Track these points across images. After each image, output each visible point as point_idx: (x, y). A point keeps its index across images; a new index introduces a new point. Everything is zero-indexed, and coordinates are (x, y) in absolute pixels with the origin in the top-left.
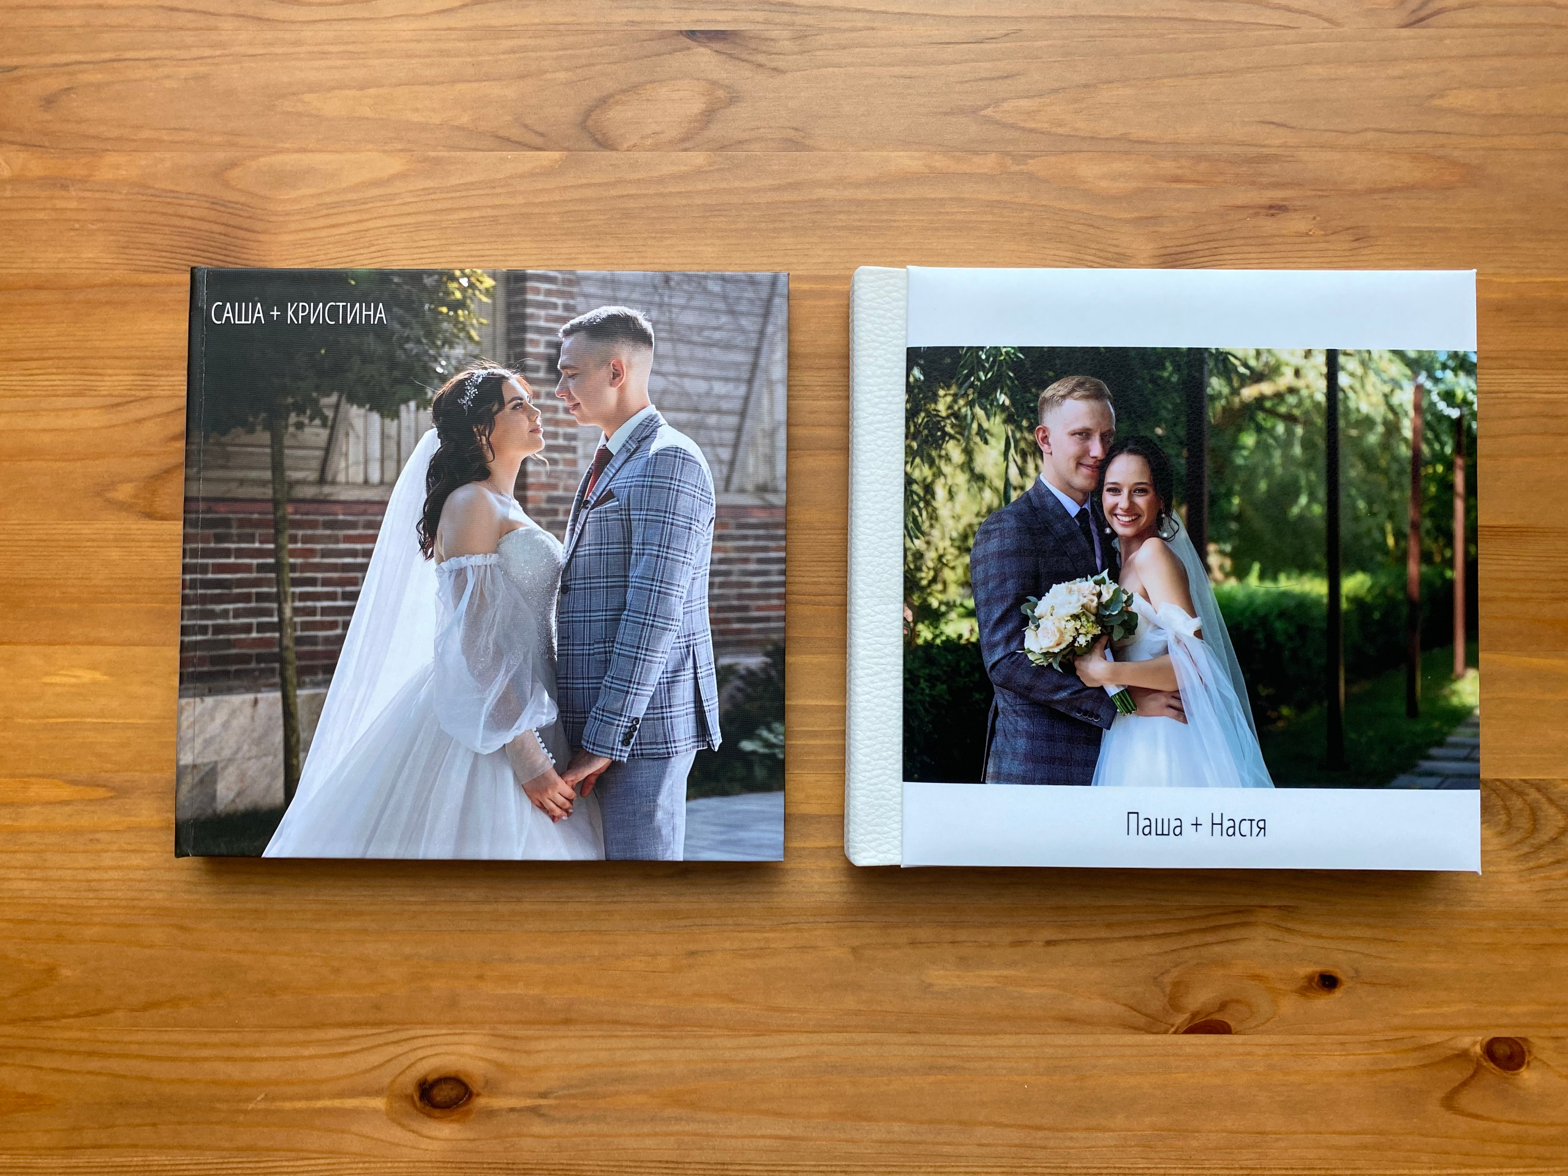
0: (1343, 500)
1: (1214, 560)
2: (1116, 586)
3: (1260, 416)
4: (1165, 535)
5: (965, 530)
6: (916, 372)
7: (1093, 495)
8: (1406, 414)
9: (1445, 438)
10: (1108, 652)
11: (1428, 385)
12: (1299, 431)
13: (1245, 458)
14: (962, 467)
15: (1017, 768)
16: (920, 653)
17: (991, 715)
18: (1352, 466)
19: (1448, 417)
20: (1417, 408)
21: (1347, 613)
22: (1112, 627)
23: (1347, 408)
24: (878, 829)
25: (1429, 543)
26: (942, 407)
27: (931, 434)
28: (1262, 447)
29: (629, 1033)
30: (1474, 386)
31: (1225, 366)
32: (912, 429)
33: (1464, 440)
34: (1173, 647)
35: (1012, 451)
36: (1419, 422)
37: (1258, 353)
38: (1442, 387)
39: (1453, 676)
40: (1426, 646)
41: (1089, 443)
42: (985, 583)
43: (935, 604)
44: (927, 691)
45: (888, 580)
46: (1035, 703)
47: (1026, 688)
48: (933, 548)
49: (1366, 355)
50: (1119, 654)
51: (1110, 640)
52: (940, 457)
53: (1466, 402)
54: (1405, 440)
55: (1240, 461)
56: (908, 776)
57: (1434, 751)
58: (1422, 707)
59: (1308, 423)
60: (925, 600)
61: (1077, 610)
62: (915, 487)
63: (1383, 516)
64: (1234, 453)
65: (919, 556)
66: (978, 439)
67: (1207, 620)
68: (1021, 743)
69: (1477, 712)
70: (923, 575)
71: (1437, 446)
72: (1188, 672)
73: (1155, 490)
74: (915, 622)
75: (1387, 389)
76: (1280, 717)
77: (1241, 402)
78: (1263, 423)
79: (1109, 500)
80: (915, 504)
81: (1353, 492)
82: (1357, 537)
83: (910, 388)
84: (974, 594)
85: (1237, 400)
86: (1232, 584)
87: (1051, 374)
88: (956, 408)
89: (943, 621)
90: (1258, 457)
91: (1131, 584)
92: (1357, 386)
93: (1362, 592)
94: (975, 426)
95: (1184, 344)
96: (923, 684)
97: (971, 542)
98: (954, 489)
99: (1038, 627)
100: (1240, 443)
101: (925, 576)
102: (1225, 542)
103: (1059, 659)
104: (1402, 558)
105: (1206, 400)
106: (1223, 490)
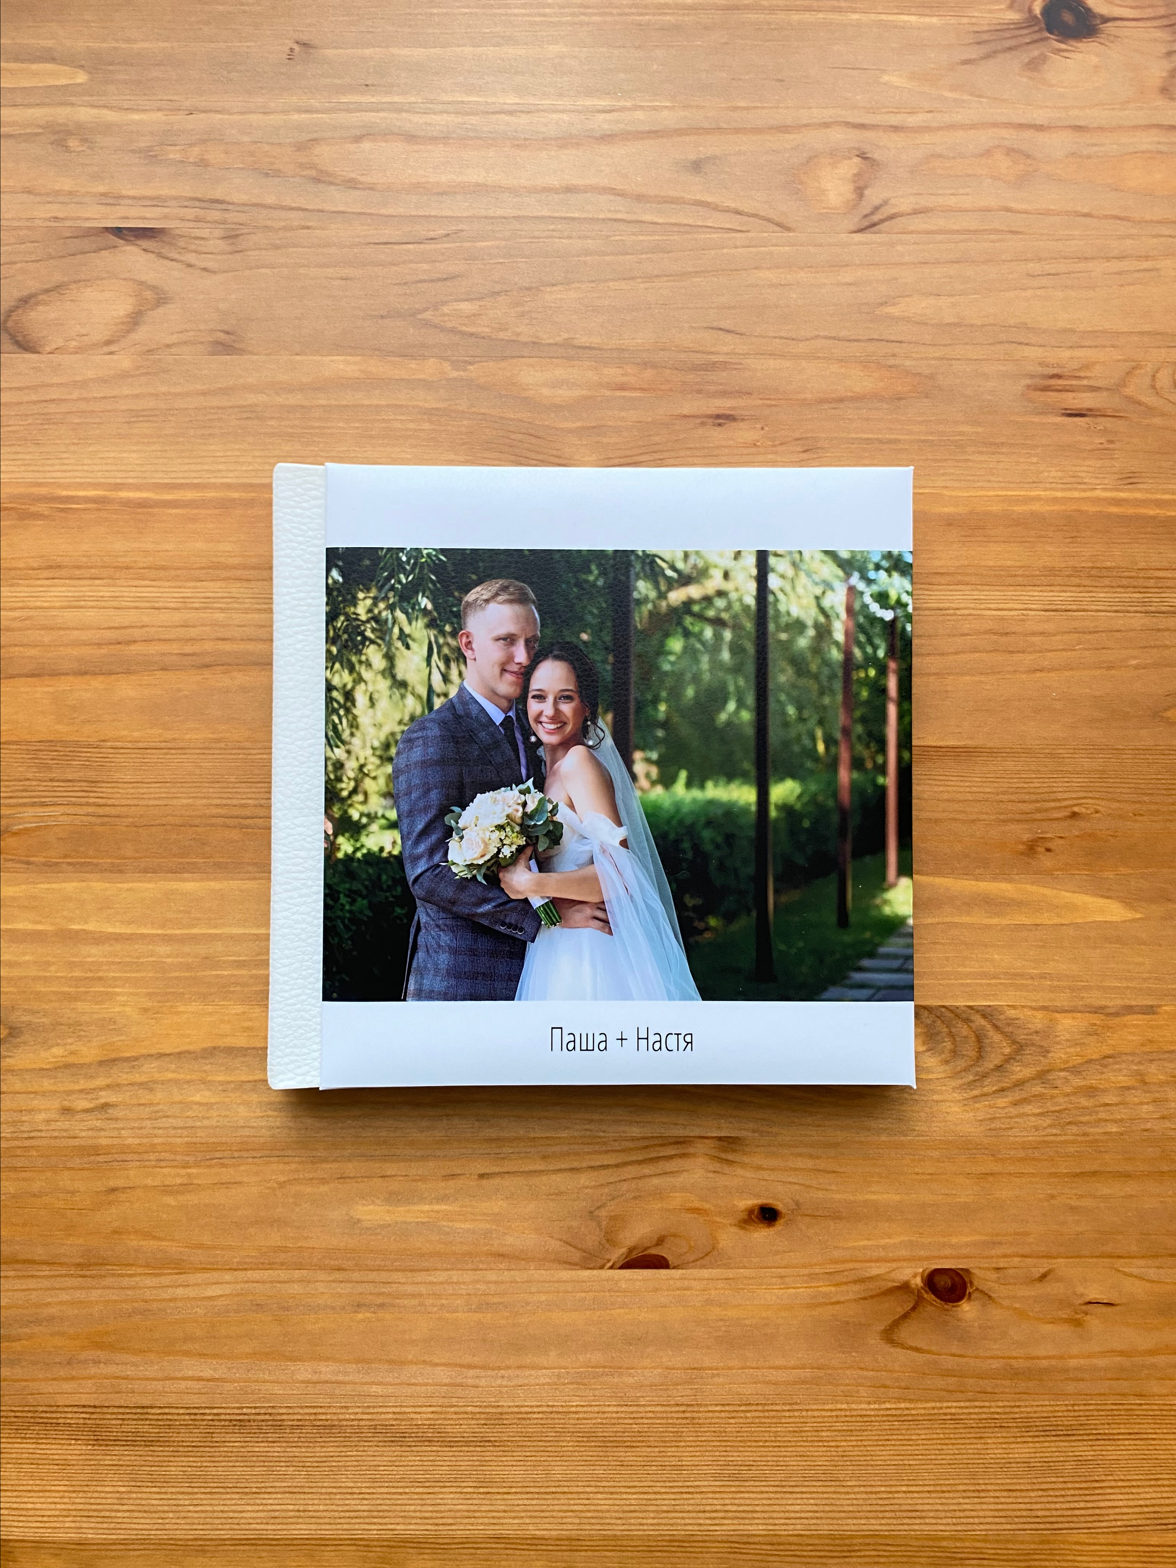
0: (772, 706)
1: (639, 768)
2: (542, 795)
3: (688, 620)
4: (591, 743)
5: (387, 738)
6: (335, 573)
7: (519, 702)
8: (838, 616)
9: (877, 641)
10: (533, 863)
11: (861, 586)
12: (728, 635)
13: (672, 664)
14: (383, 673)
15: (439, 985)
16: (340, 867)
17: (413, 931)
18: (783, 671)
19: (881, 620)
20: (850, 610)
21: (777, 820)
22: (537, 837)
23: (777, 611)
24: (296, 1051)
25: (859, 748)
26: (362, 610)
27: (351, 639)
28: (689, 652)
29: (47, 1273)
30: (909, 588)
31: (652, 569)
32: (331, 633)
33: (898, 644)
34: (599, 858)
35: (435, 656)
36: (851, 624)
37: (686, 555)
38: (875, 588)
39: (885, 885)
40: (857, 854)
41: (514, 649)
42: (408, 793)
43: (355, 815)
44: (347, 907)
45: (309, 791)
46: (456, 917)
47: (450, 901)
48: (353, 757)
49: (797, 556)
50: (544, 865)
51: (535, 850)
52: (360, 662)
53: (900, 604)
54: (837, 643)
55: (667, 667)
56: (328, 996)
57: (866, 963)
58: (853, 918)
59: (736, 627)
60: (346, 812)
61: (503, 821)
62: (335, 694)
63: (813, 721)
64: (661, 659)
65: (339, 766)
66: (399, 644)
67: (633, 829)
68: (444, 959)
69: (911, 921)
70: (343, 785)
71: (869, 650)
72: (613, 882)
73: (581, 696)
74: (336, 835)
75: (818, 591)
76: (708, 928)
77: (668, 606)
78: (690, 627)
79: (534, 707)
80: (335, 711)
81: (783, 697)
82: (786, 744)
83: (329, 590)
84: (396, 805)
85: (664, 604)
86: (659, 790)
87: (474, 577)
88: (376, 611)
89: (364, 833)
90: (685, 663)
91: (556, 793)
92: (788, 588)
93: (792, 799)
94: (396, 630)
95: (610, 547)
96: (343, 900)
97: (393, 751)
98: (375, 696)
99: (462, 838)
100: (667, 648)
101: (346, 787)
102: (651, 750)
103: (483, 871)
104: (833, 765)
105: (633, 605)
106: (649, 697)
